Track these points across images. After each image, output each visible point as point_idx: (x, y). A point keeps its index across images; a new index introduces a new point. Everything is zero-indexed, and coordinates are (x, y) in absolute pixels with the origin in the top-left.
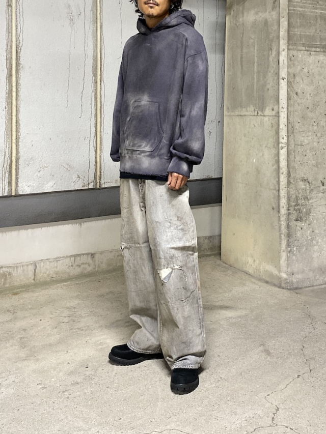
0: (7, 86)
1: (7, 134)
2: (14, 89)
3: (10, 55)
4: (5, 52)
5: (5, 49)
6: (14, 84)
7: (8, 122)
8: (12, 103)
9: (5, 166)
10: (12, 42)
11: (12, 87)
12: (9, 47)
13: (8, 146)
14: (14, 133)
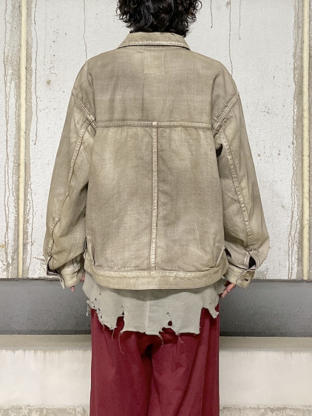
0: (295, 110)
1: (296, 184)
2: (306, 114)
3: (299, 62)
4: (292, 57)
5: (291, 53)
6: (306, 107)
7: (297, 165)
8: (302, 135)
9: (293, 233)
10: (303, 42)
11: (303, 110)
12: (298, 50)
13: (296, 203)
14: (306, 183)
